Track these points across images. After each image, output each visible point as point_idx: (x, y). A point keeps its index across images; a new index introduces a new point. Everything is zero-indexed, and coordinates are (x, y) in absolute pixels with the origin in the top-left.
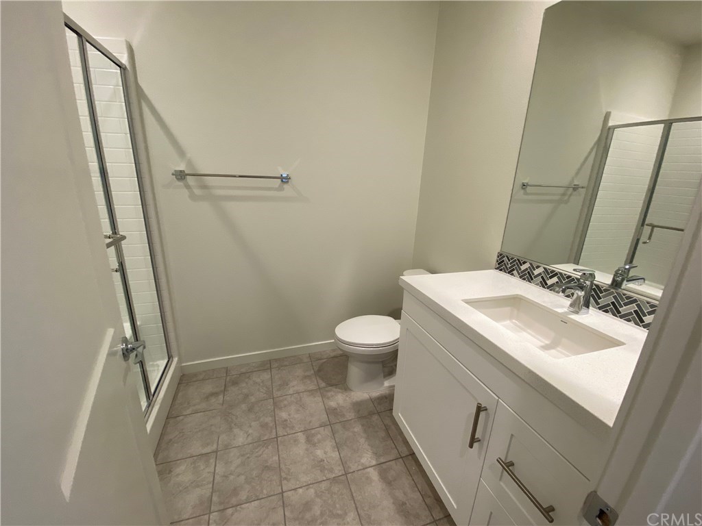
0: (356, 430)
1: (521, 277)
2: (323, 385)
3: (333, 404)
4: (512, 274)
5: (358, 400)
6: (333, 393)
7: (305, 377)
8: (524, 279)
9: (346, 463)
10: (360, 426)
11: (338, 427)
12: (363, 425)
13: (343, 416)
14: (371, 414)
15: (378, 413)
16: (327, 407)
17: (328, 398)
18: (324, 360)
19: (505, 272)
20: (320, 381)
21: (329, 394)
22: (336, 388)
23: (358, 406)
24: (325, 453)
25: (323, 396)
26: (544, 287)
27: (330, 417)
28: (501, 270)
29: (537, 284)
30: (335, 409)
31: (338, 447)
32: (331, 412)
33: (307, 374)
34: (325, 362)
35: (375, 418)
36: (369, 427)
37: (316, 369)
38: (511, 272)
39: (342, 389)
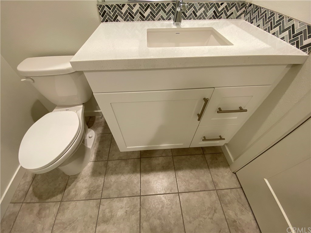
0: (113, 180)
1: (125, 20)
2: (59, 197)
3: (84, 192)
4: (118, 21)
5: (91, 170)
6: (73, 190)
7: (39, 213)
8: (128, 20)
9: (133, 194)
10: (112, 176)
11: (105, 193)
12: (112, 174)
13: (98, 186)
14: (106, 166)
15: (108, 160)
16: (84, 199)
17: (76, 195)
18: (31, 189)
19: (111, 21)
20: (54, 199)
21: (72, 193)
22: (70, 186)
23: (95, 173)
24: (122, 208)
25: (70, 200)
26: (143, 20)
27: (94, 198)
28: (107, 21)
29: (138, 20)
30: (89, 192)
31: (120, 197)
32: (90, 196)
33: (35, 211)
34: (33, 189)
35: (110, 164)
36: (115, 170)
37: (36, 199)
38: (115, 20)
39: (74, 181)
